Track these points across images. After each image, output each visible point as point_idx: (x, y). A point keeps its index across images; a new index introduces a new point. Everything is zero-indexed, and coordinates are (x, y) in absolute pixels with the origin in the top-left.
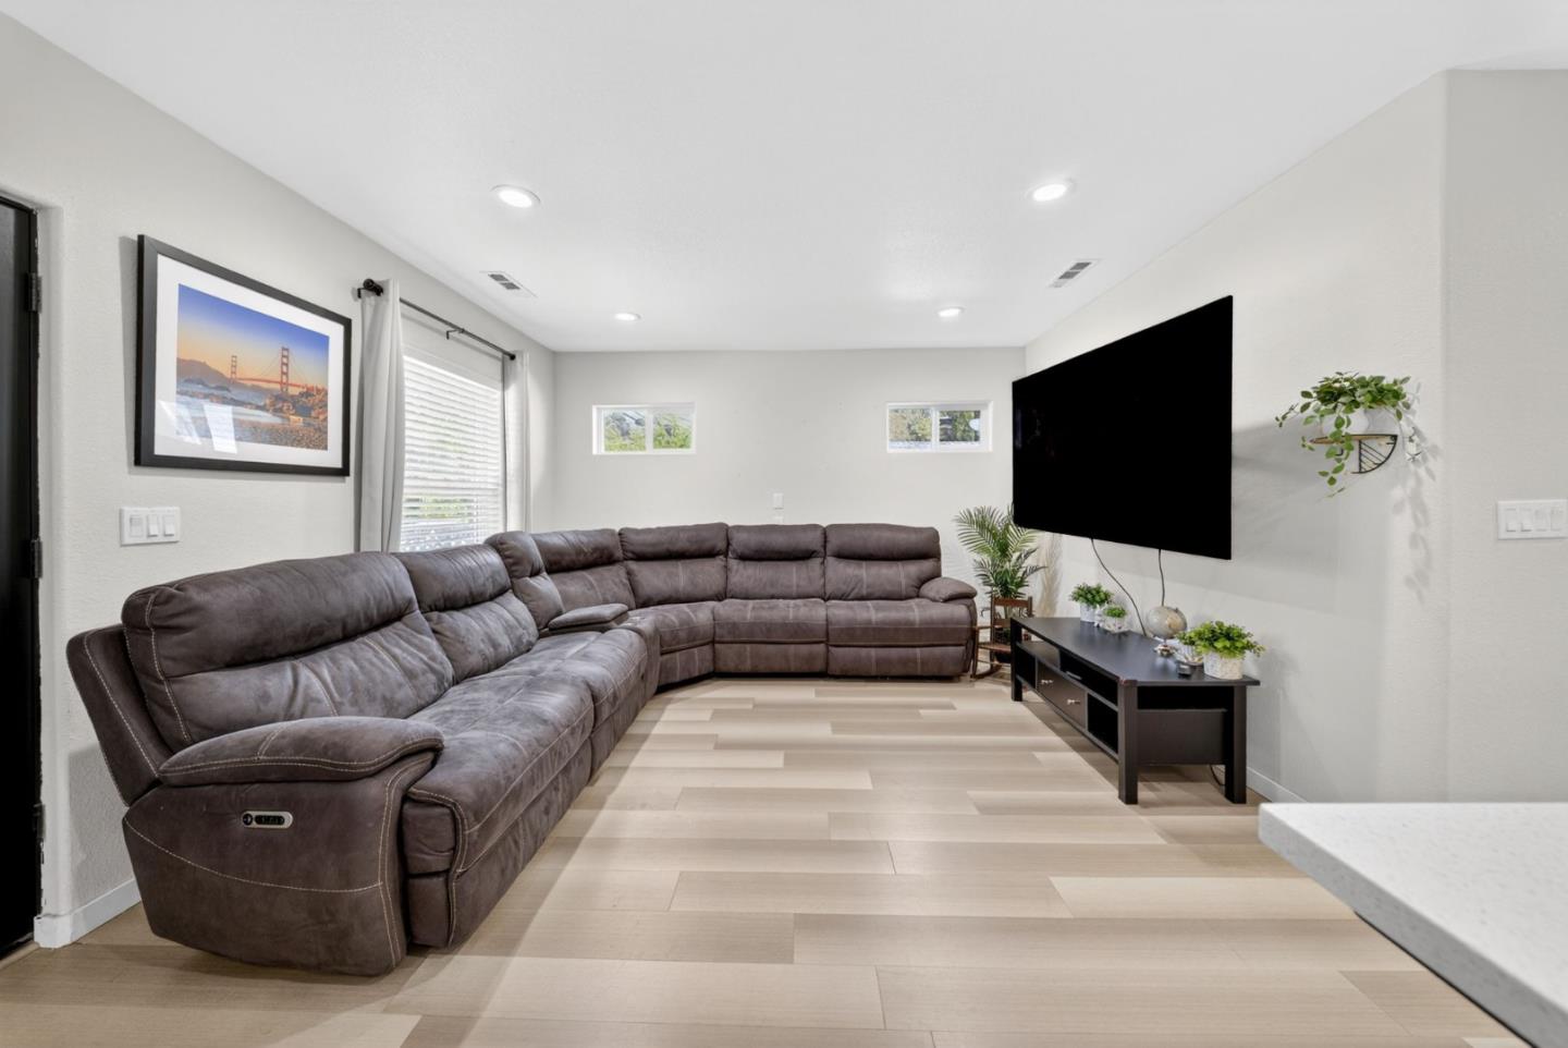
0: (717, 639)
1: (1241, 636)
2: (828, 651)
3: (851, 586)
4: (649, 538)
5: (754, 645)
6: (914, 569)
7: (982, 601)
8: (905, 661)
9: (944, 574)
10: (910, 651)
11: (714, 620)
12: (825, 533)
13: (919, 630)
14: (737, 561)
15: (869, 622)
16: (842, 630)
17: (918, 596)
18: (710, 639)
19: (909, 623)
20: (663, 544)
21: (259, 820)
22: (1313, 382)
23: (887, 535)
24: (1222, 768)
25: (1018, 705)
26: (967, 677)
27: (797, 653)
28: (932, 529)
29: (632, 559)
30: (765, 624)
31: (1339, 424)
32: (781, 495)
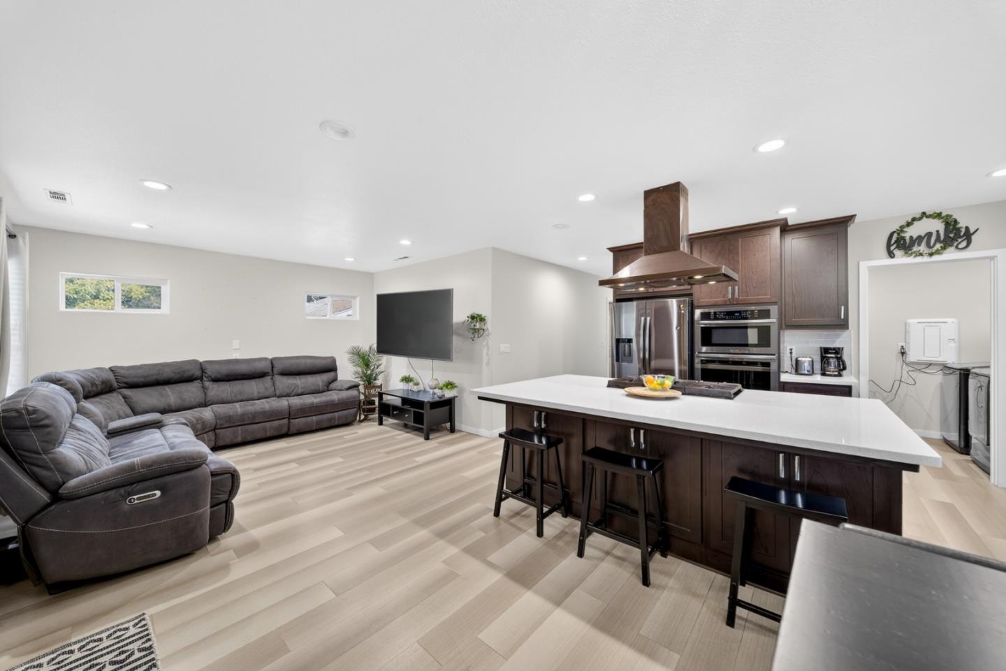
0: (217, 427)
1: (454, 384)
2: (289, 422)
3: (292, 389)
4: (140, 372)
5: (243, 427)
6: (326, 377)
7: (362, 389)
8: (330, 420)
9: (339, 379)
10: (333, 414)
11: (215, 416)
12: (272, 362)
13: (337, 404)
14: (212, 383)
15: (313, 403)
16: (298, 409)
17: (328, 390)
18: (213, 428)
19: (332, 401)
20: (152, 375)
21: (138, 499)
22: (469, 314)
23: (309, 361)
24: (449, 423)
25: (382, 427)
26: (356, 422)
27: (271, 427)
28: (333, 357)
29: (125, 388)
30: (251, 413)
31: (474, 326)
32: (238, 341)
